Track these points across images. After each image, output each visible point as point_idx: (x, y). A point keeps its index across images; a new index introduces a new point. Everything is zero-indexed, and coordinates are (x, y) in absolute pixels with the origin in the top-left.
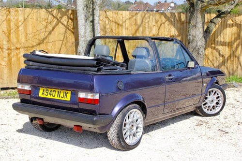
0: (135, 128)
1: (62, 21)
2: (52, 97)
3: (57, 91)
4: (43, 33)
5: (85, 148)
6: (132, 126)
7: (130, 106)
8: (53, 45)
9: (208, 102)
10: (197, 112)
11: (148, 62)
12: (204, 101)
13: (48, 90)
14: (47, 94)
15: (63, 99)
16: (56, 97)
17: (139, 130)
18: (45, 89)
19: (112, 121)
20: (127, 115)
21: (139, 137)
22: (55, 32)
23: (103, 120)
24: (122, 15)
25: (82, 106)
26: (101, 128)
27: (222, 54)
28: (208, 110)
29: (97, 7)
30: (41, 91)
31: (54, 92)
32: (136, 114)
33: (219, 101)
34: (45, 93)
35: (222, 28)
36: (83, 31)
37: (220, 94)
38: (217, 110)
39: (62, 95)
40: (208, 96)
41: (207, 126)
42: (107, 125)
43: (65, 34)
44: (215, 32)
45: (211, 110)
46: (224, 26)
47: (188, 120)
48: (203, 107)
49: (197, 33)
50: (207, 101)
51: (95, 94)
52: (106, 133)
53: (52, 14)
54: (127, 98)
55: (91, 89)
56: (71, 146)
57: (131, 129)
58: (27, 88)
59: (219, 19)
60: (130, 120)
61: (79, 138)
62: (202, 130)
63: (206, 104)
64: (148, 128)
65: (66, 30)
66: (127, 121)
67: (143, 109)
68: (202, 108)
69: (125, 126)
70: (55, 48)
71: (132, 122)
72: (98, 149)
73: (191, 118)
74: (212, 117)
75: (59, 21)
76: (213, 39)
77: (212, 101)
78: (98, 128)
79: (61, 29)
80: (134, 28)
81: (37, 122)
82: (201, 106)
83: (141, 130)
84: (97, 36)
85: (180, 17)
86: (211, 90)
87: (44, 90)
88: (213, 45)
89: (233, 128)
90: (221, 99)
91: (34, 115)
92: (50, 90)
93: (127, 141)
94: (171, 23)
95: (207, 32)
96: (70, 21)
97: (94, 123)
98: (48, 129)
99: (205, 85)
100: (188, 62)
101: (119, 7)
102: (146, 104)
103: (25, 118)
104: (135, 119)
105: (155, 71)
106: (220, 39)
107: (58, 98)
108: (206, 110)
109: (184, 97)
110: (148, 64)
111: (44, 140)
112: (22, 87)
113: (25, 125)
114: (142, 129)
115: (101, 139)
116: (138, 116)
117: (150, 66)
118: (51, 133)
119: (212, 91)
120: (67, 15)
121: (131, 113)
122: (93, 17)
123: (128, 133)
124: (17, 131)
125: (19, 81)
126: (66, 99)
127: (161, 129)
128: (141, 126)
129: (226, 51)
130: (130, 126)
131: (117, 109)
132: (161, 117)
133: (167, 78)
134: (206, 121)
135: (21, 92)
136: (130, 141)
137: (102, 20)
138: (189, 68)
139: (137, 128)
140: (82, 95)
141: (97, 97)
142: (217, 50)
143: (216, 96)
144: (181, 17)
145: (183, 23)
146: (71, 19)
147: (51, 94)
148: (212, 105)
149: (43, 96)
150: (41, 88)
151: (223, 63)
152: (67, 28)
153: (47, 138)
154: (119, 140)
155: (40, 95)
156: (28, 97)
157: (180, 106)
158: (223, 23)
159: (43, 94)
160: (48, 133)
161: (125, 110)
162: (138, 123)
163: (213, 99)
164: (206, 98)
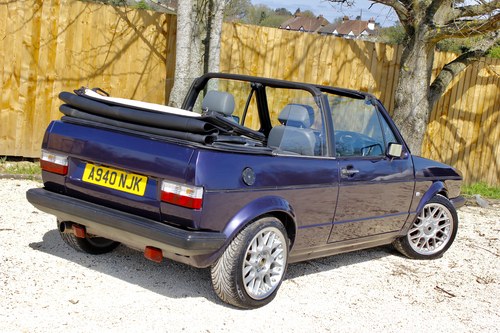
0: (267, 266)
1: (145, 34)
2: (108, 185)
3: (119, 173)
4: (103, 53)
5: (163, 294)
6: (263, 260)
7: (264, 219)
8: (121, 80)
9: (421, 230)
10: (398, 247)
11: (308, 136)
12: (414, 227)
13: (101, 170)
14: (98, 178)
15: (131, 191)
16: (116, 187)
17: (275, 270)
18: (97, 168)
19: (224, 247)
20: (255, 238)
21: (274, 284)
22: (129, 55)
23: (206, 243)
24: (266, 35)
25: (167, 209)
26: (200, 258)
28: (419, 245)
29: (219, 15)
30: (87, 171)
31: (114, 176)
32: (273, 238)
33: (443, 229)
34: (95, 176)
35: (467, 85)
36: (186, 60)
37: (448, 216)
38: (438, 247)
39: (128, 182)
40: (422, 218)
41: (413, 278)
42: (213, 254)
43: (148, 61)
44: (451, 90)
45: (425, 246)
46: (472, 80)
47: (376, 261)
48: (410, 238)
49: (415, 88)
50: (419, 227)
51: (195, 189)
52: (210, 268)
53: (126, 19)
54: (258, 204)
55: (188, 178)
56: (135, 288)
57: (259, 267)
58: (60, 160)
59: (462, 65)
60: (261, 248)
61: (154, 273)
62: (403, 284)
63: (416, 232)
64: (294, 269)
65: (151, 53)
66: (254, 250)
67: (289, 228)
68: (407, 240)
69: (248, 259)
70: (125, 87)
71: (264, 253)
72: (189, 299)
73: (384, 258)
74: (426, 261)
75: (139, 34)
76: (445, 104)
77: (430, 229)
78: (194, 257)
79: (141, 50)
80: (288, 64)
81: (73, 231)
82: (406, 237)
83: (279, 271)
84: (213, 72)
85: (383, 53)
86: (429, 205)
87: (93, 169)
88: (444, 117)
89: (465, 286)
90: (449, 226)
91: (67, 218)
92: (105, 170)
93: (250, 290)
94: (365, 62)
95: (434, 89)
96: (161, 36)
97: (186, 245)
98: (93, 248)
99: (418, 194)
100: (390, 144)
101: (262, 18)
102: (295, 219)
103: (49, 222)
104: (270, 246)
105: (320, 155)
106: (460, 105)
107: (121, 188)
108: (414, 246)
109: (373, 214)
110: (308, 141)
111: (82, 269)
112: (50, 157)
113: (48, 235)
114: (282, 269)
115: (197, 279)
116: (278, 242)
117: (312, 145)
118: (98, 257)
119: (432, 209)
120: (157, 24)
121: (263, 235)
122: (209, 34)
123: (252, 275)
124: (31, 245)
125: (46, 145)
126: (135, 192)
127: (321, 273)
128: (281, 262)
129: (468, 131)
130: (259, 260)
131: (235, 223)
132: (322, 250)
133: (344, 171)
134: (413, 268)
135: (47, 167)
136: (255, 290)
137: (226, 42)
138: (390, 157)
139: (272, 266)
140: (169, 187)
141: (198, 194)
142: (451, 127)
143: (439, 219)
144: (385, 52)
145: (388, 65)
146: (163, 32)
147: (106, 179)
148: (428, 237)
149: (90, 181)
150: (88, 165)
151: (461, 155)
152: (153, 49)
153: (89, 266)
154: (233, 286)
155: (85, 178)
156: (60, 180)
157: (364, 231)
158: (468, 75)
159: (91, 176)
160: (92, 257)
161: (252, 227)
162: (275, 255)
163: (432, 224)
164: (418, 222)
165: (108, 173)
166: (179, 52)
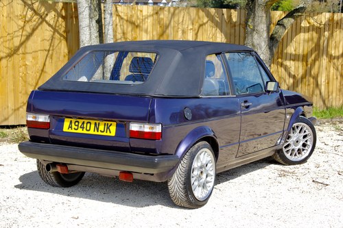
0: (204, 176)
2: (85, 132)
3: (93, 122)
6: (201, 172)
7: (199, 143)
8: (33, 58)
9: (292, 143)
10: (277, 158)
11: (213, 82)
12: (287, 142)
13: (78, 122)
14: (76, 127)
15: (104, 134)
16: (92, 132)
17: (209, 179)
18: (74, 120)
19: (174, 168)
21: (209, 189)
23: (166, 163)
24: (141, 11)
25: (136, 143)
27: (293, 73)
28: (291, 155)
30: (66, 124)
31: (89, 125)
32: (206, 156)
33: (306, 141)
34: (73, 126)
35: (294, 34)
36: (88, 36)
37: (309, 131)
39: (101, 128)
40: (291, 135)
41: (294, 177)
42: (170, 171)
43: (52, 40)
45: (295, 155)
46: (297, 30)
47: (263, 170)
48: (284, 150)
49: (259, 41)
50: (290, 141)
51: (156, 125)
52: (166, 183)
53: (33, 9)
54: (194, 133)
55: (149, 119)
57: (199, 177)
58: (42, 118)
59: (292, 20)
62: (288, 182)
63: (288, 145)
64: (223, 176)
65: (54, 33)
68: (282, 152)
70: (37, 63)
71: (201, 167)
73: (267, 167)
74: (298, 166)
76: (280, 51)
77: (297, 142)
78: (158, 174)
79: (45, 32)
81: (58, 169)
82: (282, 150)
83: (212, 179)
86: (295, 125)
87: (71, 122)
88: (280, 60)
89: (332, 178)
90: (310, 138)
92: (81, 121)
94: (217, 25)
96: (60, 19)
97: (155, 166)
99: (288, 117)
100: (267, 83)
102: (218, 141)
104: (204, 162)
106: (291, 49)
107: (96, 133)
108: (288, 156)
112: (34, 117)
114: (213, 177)
116: (209, 159)
117: (217, 88)
119: (297, 127)
120: (56, 10)
121: (200, 154)
122: (100, 15)
123: (196, 183)
125: (31, 108)
126: (108, 134)
128: (212, 173)
130: (199, 172)
131: (182, 149)
132: (233, 163)
133: (243, 104)
134: (291, 171)
135: (31, 125)
136: (199, 194)
138: (269, 92)
139: (207, 176)
140: (135, 127)
141: (158, 129)
143: (303, 134)
144: (231, 16)
145: (234, 25)
146: (63, 17)
147: (83, 128)
148: (297, 148)
149: (70, 130)
150: (66, 119)
152: (55, 30)
154: (186, 192)
155: (66, 129)
156: (44, 134)
157: (251, 150)
158: (294, 26)
159: (70, 127)
161: (193, 149)
162: (207, 168)
163: (298, 138)
164: (289, 137)
165: (83, 123)
166: (82, 32)
